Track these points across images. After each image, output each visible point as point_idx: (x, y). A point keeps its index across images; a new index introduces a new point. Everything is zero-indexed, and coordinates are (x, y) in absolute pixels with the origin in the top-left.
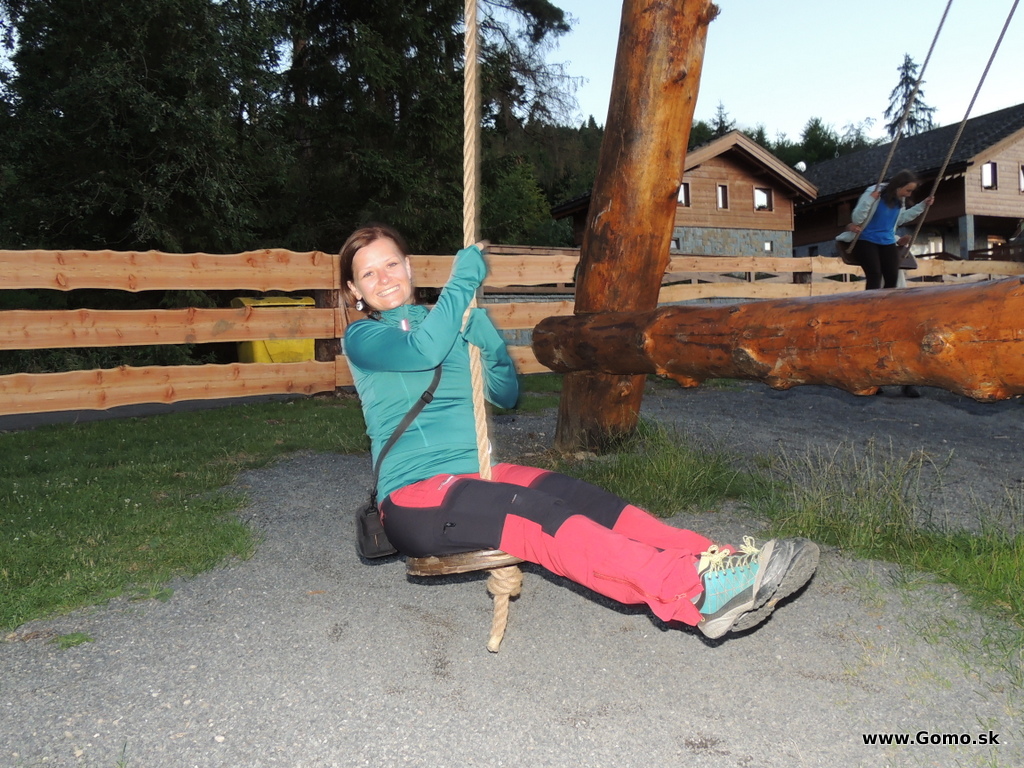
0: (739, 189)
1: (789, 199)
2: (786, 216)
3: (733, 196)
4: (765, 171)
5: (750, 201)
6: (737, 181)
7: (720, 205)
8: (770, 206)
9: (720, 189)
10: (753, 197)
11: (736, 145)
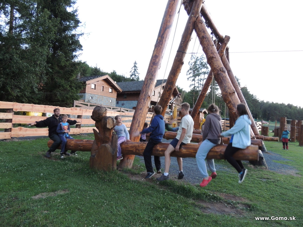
0: (106, 87)
1: (116, 91)
2: (115, 94)
3: (105, 89)
4: (112, 84)
5: (108, 90)
6: (106, 86)
7: (102, 90)
8: (112, 92)
9: (102, 87)
10: (109, 90)
11: (107, 78)
